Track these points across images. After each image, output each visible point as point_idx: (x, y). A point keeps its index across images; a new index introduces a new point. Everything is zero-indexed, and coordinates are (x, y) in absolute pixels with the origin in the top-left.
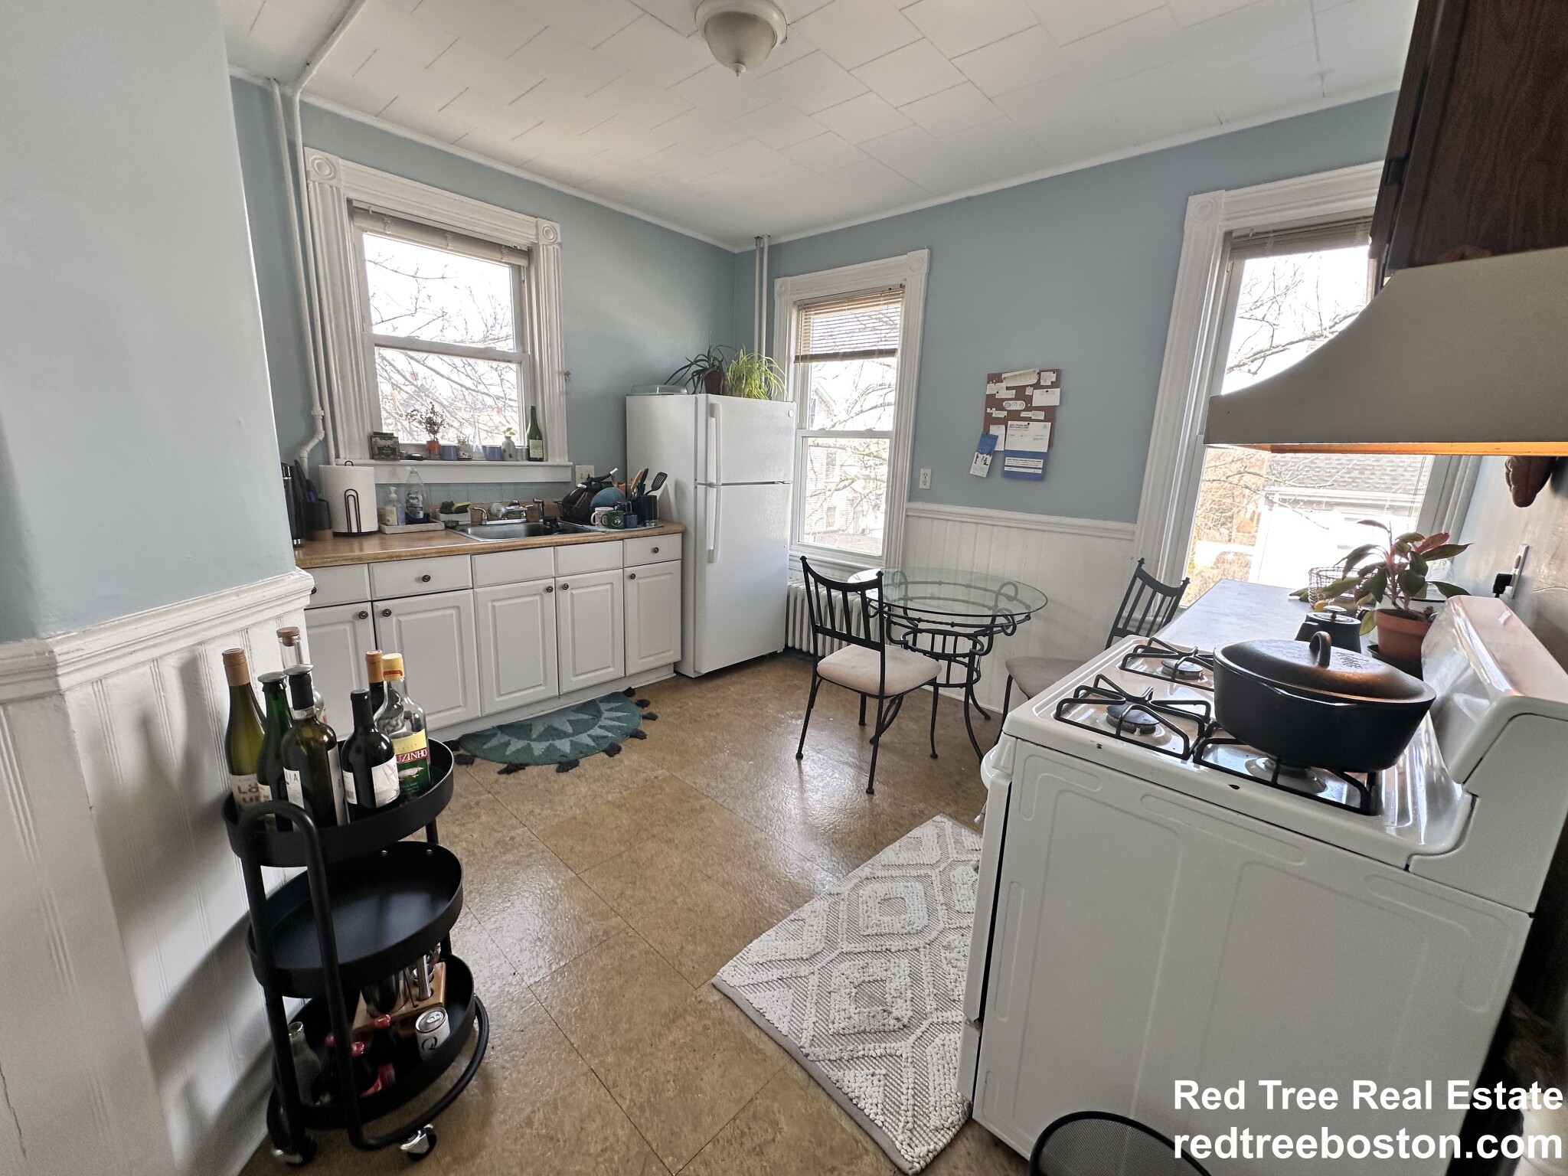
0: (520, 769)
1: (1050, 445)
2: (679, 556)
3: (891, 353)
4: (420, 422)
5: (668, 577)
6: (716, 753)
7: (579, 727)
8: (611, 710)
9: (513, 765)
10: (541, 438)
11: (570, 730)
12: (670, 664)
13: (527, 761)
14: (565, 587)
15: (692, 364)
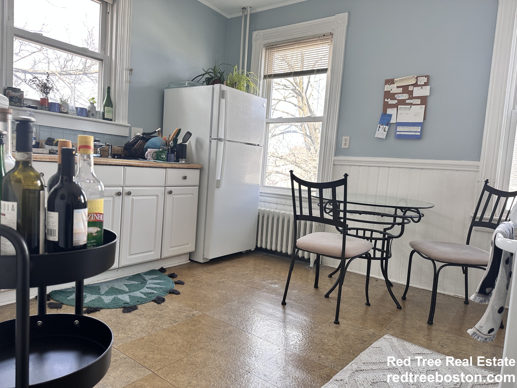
0: (96, 311)
1: (424, 119)
2: (197, 183)
3: (324, 71)
4: (38, 85)
5: (190, 196)
6: (229, 302)
7: (132, 288)
8: (152, 279)
9: (91, 308)
10: (112, 107)
11: (127, 290)
12: (187, 253)
13: (101, 306)
14: (129, 194)
15: (206, 73)
